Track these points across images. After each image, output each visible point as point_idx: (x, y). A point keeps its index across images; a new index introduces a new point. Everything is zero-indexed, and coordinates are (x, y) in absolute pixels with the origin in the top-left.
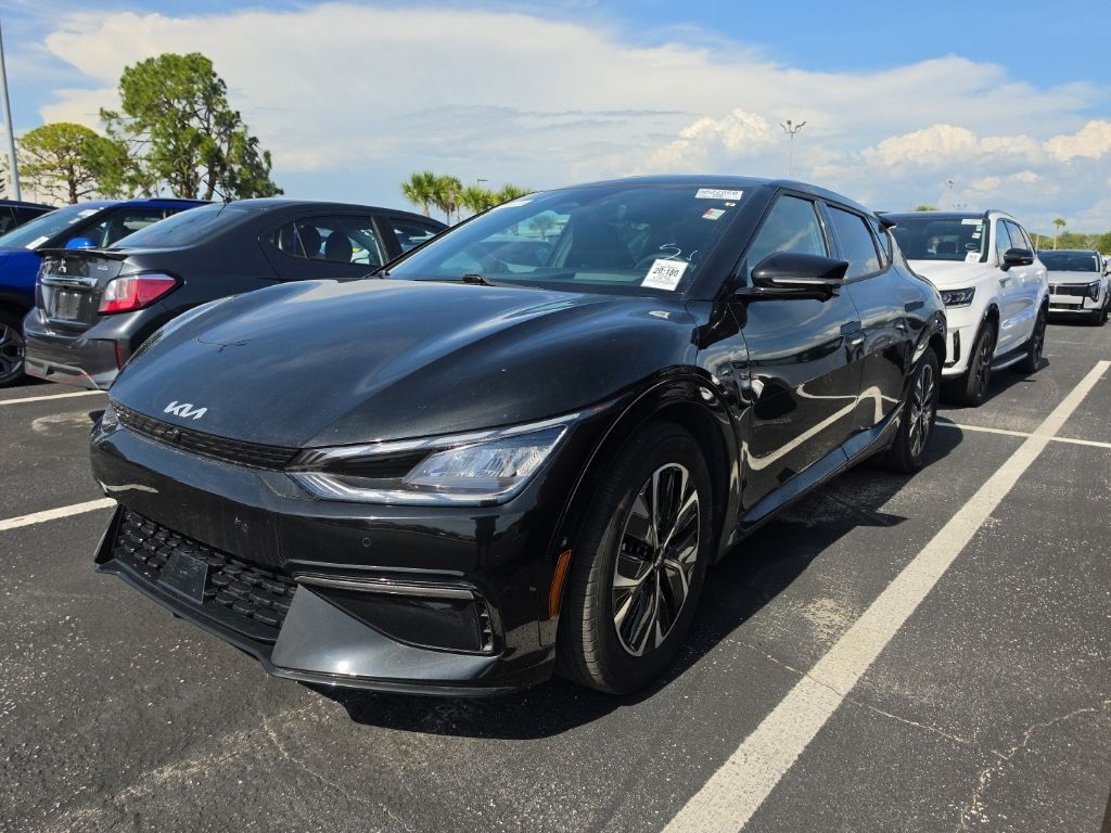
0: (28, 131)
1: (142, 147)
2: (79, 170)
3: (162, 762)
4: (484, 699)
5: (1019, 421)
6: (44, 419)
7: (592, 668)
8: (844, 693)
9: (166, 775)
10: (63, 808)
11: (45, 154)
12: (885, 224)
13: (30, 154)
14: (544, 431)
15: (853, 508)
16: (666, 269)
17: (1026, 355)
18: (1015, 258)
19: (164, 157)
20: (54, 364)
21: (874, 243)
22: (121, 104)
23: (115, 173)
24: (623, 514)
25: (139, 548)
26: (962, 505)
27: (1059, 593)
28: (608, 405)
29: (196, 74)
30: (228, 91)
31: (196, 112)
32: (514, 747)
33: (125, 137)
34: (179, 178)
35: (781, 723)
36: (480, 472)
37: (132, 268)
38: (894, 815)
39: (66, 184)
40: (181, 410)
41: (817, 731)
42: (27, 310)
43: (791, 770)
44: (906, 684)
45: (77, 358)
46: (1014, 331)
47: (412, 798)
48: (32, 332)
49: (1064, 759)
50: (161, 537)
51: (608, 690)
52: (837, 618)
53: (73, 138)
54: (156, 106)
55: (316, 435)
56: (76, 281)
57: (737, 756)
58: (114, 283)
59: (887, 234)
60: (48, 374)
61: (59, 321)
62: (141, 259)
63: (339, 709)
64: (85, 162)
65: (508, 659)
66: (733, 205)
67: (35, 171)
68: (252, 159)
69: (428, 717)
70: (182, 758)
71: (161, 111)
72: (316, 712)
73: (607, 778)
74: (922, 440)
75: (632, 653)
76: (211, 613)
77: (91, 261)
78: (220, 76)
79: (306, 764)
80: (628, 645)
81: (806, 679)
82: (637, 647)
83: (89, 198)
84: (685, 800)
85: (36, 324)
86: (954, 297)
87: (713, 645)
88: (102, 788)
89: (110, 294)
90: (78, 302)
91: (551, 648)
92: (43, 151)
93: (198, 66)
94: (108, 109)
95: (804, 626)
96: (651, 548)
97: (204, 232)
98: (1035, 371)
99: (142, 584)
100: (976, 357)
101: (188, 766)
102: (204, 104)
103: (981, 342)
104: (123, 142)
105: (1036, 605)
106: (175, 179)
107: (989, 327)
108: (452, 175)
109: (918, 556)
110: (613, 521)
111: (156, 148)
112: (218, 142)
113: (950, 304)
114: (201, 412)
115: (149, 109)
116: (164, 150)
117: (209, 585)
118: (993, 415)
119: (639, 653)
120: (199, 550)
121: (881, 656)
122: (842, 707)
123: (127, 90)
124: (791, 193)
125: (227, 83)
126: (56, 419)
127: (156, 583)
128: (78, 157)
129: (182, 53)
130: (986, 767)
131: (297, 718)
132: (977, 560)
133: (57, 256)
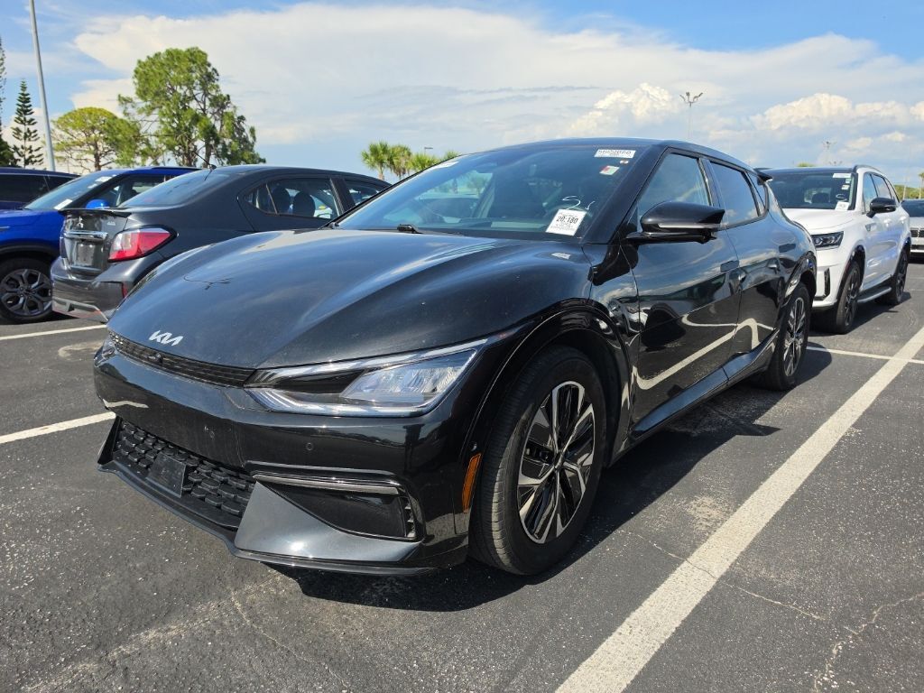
0: (62, 115)
1: (152, 125)
2: (102, 146)
3: (148, 626)
4: (413, 578)
5: (882, 346)
6: (68, 347)
7: (501, 552)
8: (718, 576)
9: (150, 636)
10: (67, 662)
11: (75, 133)
12: (763, 178)
13: (63, 133)
14: (457, 354)
15: (733, 420)
16: (568, 217)
17: (890, 289)
18: (880, 206)
19: (169, 134)
20: (75, 303)
21: (753, 194)
22: (135, 91)
23: (130, 147)
24: (525, 425)
25: (132, 452)
26: (828, 418)
27: (910, 493)
28: (512, 332)
29: (194, 65)
30: (220, 78)
31: (194, 96)
32: (436, 618)
33: (138, 117)
34: (181, 150)
35: (662, 601)
36: (404, 389)
37: (135, 224)
38: (757, 680)
39: (92, 157)
40: (162, 339)
41: (692, 608)
42: (53, 259)
43: (669, 641)
44: (772, 569)
45: (92, 298)
46: (878, 269)
47: (350, 659)
48: (56, 276)
49: (907, 634)
50: (149, 442)
51: (516, 571)
52: (715, 513)
53: (97, 119)
54: (163, 92)
55: (268, 358)
56: (91, 234)
57: (624, 628)
58: (120, 236)
59: (765, 186)
60: (69, 310)
61: (79, 267)
62: (142, 216)
63: (293, 584)
64: (107, 139)
65: (428, 544)
66: (627, 162)
67: (67, 147)
68: (240, 134)
69: (366, 592)
70: (164, 624)
71: (166, 96)
72: (275, 587)
73: (512, 645)
74: (795, 361)
75: (537, 541)
76: (187, 505)
77: (102, 218)
78: (213, 66)
79: (264, 629)
80: (532, 534)
81: (685, 564)
82: (540, 535)
83: (110, 168)
84: (577, 665)
85: (60, 270)
86: (825, 240)
87: (607, 535)
88: (99, 646)
89: (118, 245)
90: (93, 252)
91: (465, 536)
92: (74, 131)
93: (196, 57)
94: (124, 95)
95: (686, 520)
96: (551, 453)
97: (194, 193)
98: (898, 303)
99: (134, 481)
100: (844, 291)
101: (169, 630)
102: (201, 89)
103: (849, 278)
104: (137, 122)
105: (889, 503)
106: (178, 151)
107: (856, 266)
108: (404, 144)
109: (788, 461)
110: (517, 429)
111: (162, 126)
112: (212, 120)
113: (821, 246)
114: (178, 340)
115: (157, 94)
116: (169, 128)
117: (187, 482)
118: (859, 341)
119: (542, 541)
120: (179, 453)
121: (752, 545)
122: (715, 588)
123: (140, 79)
124: (679, 152)
125: (219, 72)
126: (78, 347)
127: (145, 480)
128: (102, 135)
129: (183, 47)
130: (838, 640)
131: (258, 592)
132: (839, 465)
133: (76, 215)
